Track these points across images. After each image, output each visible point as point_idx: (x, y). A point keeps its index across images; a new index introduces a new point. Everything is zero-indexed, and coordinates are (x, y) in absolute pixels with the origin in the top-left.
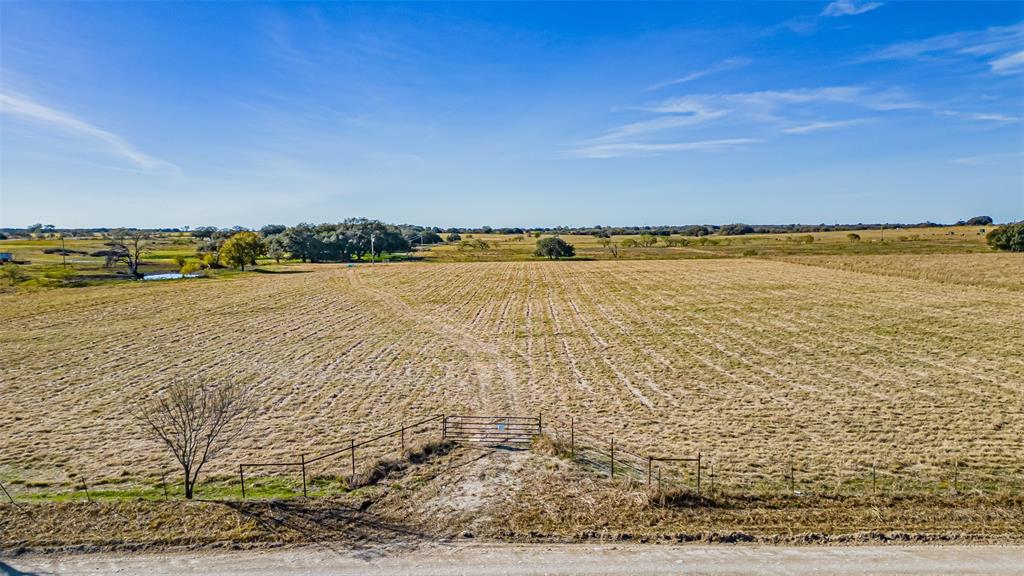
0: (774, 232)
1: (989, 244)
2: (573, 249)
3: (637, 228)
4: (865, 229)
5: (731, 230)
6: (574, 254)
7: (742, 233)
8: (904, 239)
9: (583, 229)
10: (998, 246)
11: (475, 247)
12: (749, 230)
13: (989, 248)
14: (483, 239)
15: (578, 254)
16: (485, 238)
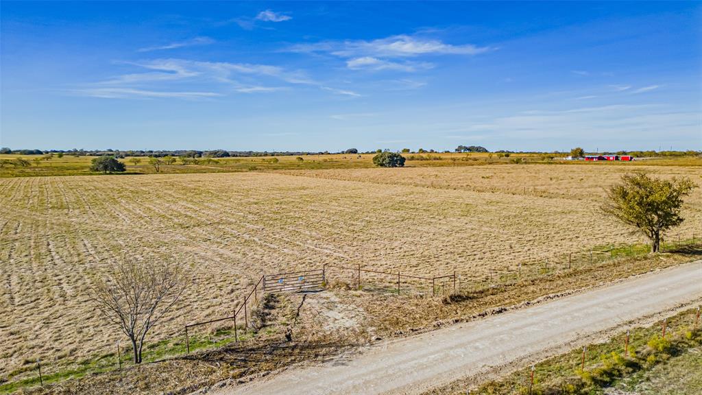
0: (240, 156)
1: (375, 163)
2: (125, 166)
3: (142, 152)
4: (292, 155)
5: (215, 154)
6: (125, 170)
7: (222, 156)
8: (325, 161)
9: (97, 152)
10: (379, 164)
11: (15, 164)
12: (226, 154)
13: (374, 165)
14: (23, 159)
15: (128, 169)
16: (25, 157)
